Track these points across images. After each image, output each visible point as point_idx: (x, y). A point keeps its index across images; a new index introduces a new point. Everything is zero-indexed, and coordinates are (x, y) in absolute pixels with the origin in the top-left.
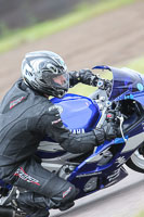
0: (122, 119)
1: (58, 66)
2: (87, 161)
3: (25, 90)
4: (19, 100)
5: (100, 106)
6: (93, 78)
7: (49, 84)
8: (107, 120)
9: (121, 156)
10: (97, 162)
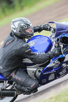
0: (62, 46)
1: (27, 24)
2: (48, 66)
3: (13, 37)
4: (10, 41)
5: (53, 40)
6: (49, 27)
7: (23, 33)
8: (55, 47)
9: (64, 63)
10: (53, 67)
